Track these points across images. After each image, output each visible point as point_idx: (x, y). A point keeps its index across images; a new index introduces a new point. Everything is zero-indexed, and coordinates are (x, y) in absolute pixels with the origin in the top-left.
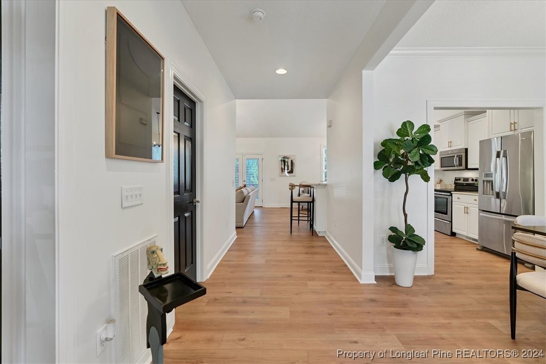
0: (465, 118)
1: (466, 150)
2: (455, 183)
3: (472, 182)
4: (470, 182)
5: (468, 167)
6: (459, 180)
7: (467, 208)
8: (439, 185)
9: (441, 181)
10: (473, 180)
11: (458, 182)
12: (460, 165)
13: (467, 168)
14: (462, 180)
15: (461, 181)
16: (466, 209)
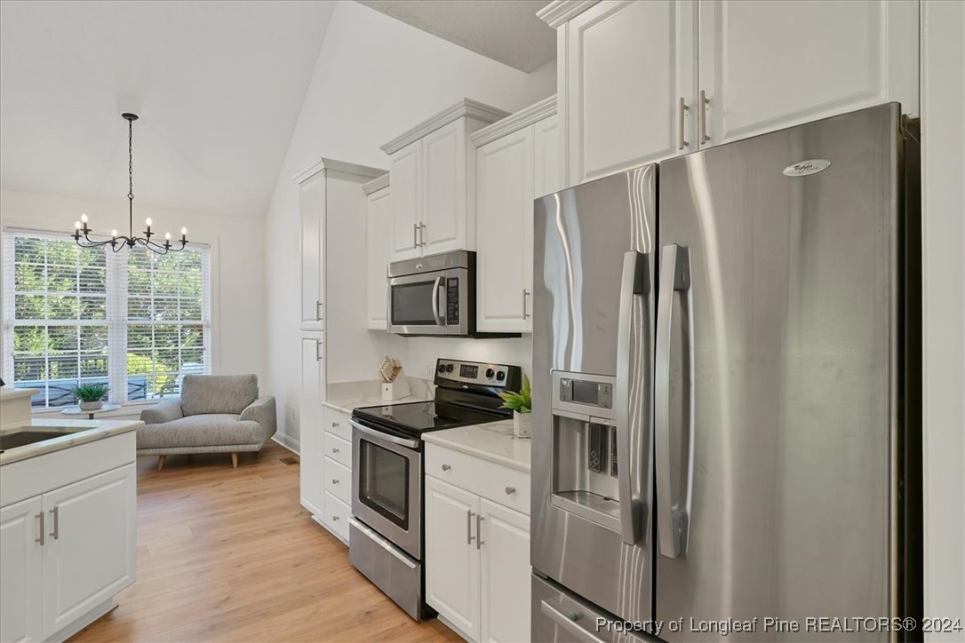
0: (468, 130)
1: (472, 257)
2: (438, 380)
3: (486, 381)
4: (481, 379)
5: (480, 329)
6: (450, 368)
7: (479, 519)
8: (389, 386)
9: (397, 369)
10: (490, 373)
11: (446, 375)
12: (452, 318)
13: (473, 333)
14: (457, 370)
15: (455, 376)
16: (474, 520)
